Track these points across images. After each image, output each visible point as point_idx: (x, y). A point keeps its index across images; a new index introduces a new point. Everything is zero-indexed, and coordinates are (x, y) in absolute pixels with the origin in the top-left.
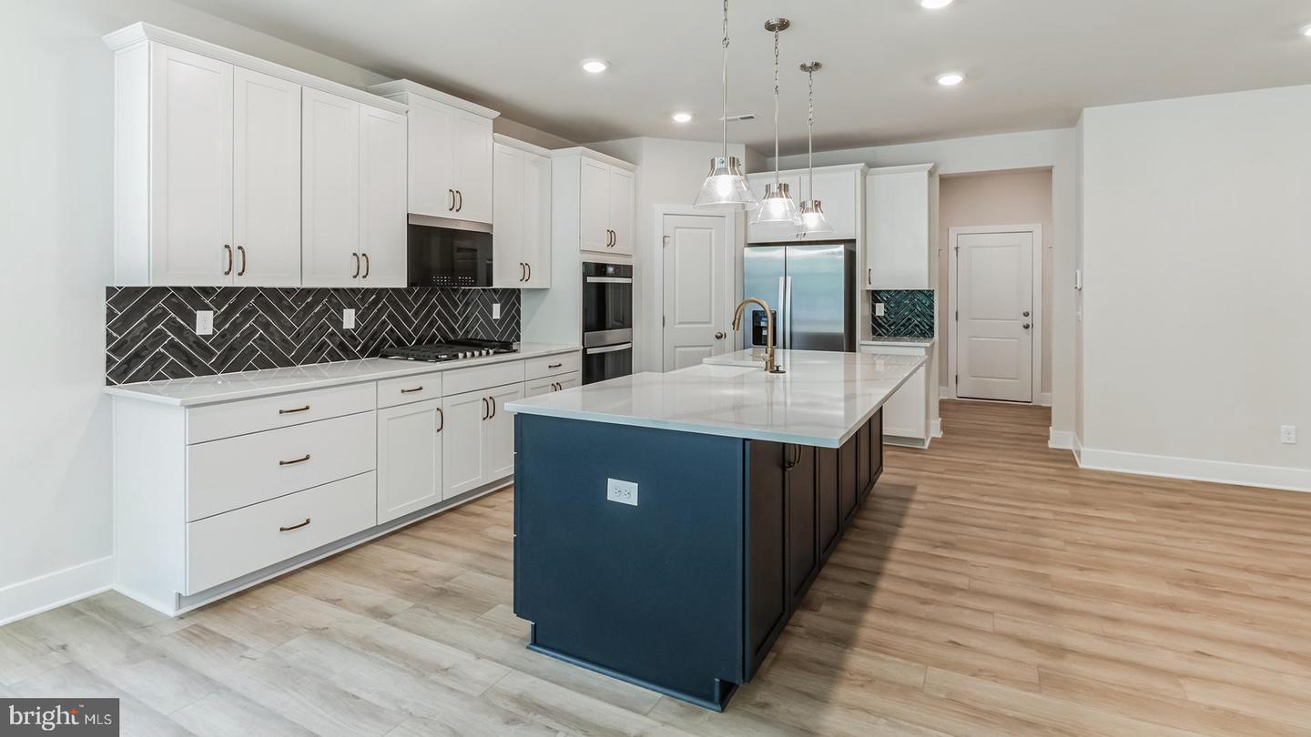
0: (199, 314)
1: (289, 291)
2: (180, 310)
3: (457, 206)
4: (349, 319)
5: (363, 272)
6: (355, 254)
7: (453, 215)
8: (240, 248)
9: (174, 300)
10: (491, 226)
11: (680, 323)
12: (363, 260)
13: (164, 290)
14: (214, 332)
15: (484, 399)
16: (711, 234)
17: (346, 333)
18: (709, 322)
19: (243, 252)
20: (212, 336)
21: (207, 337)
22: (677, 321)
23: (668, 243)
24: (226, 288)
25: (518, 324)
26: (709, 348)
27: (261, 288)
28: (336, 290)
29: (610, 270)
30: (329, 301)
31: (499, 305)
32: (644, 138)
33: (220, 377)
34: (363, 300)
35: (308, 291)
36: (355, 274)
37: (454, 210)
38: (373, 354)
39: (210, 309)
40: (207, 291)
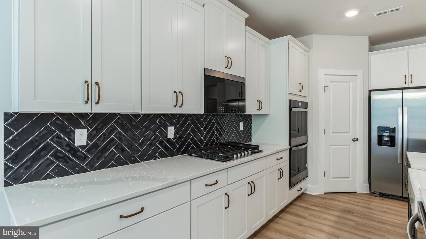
0: (77, 131)
1: (136, 116)
2: (63, 129)
3: (229, 66)
4: (171, 132)
5: (179, 103)
6: (175, 92)
7: (227, 71)
8: (97, 83)
9: (58, 122)
10: (244, 79)
11: (333, 133)
12: (180, 96)
13: (52, 115)
14: (88, 144)
15: (249, 183)
16: (350, 84)
17: (169, 140)
18: (349, 133)
19: (99, 87)
20: (86, 146)
21: (83, 147)
22: (331, 132)
23: (327, 90)
24: (95, 114)
25: (251, 133)
26: (349, 146)
27: (119, 114)
28: (164, 115)
29: (300, 104)
30: (160, 122)
31: (243, 123)
32: (313, 35)
33: (92, 174)
34: (178, 121)
35: (147, 116)
36: (175, 105)
37: (228, 68)
38: (183, 153)
39: (85, 128)
40: (83, 116)
